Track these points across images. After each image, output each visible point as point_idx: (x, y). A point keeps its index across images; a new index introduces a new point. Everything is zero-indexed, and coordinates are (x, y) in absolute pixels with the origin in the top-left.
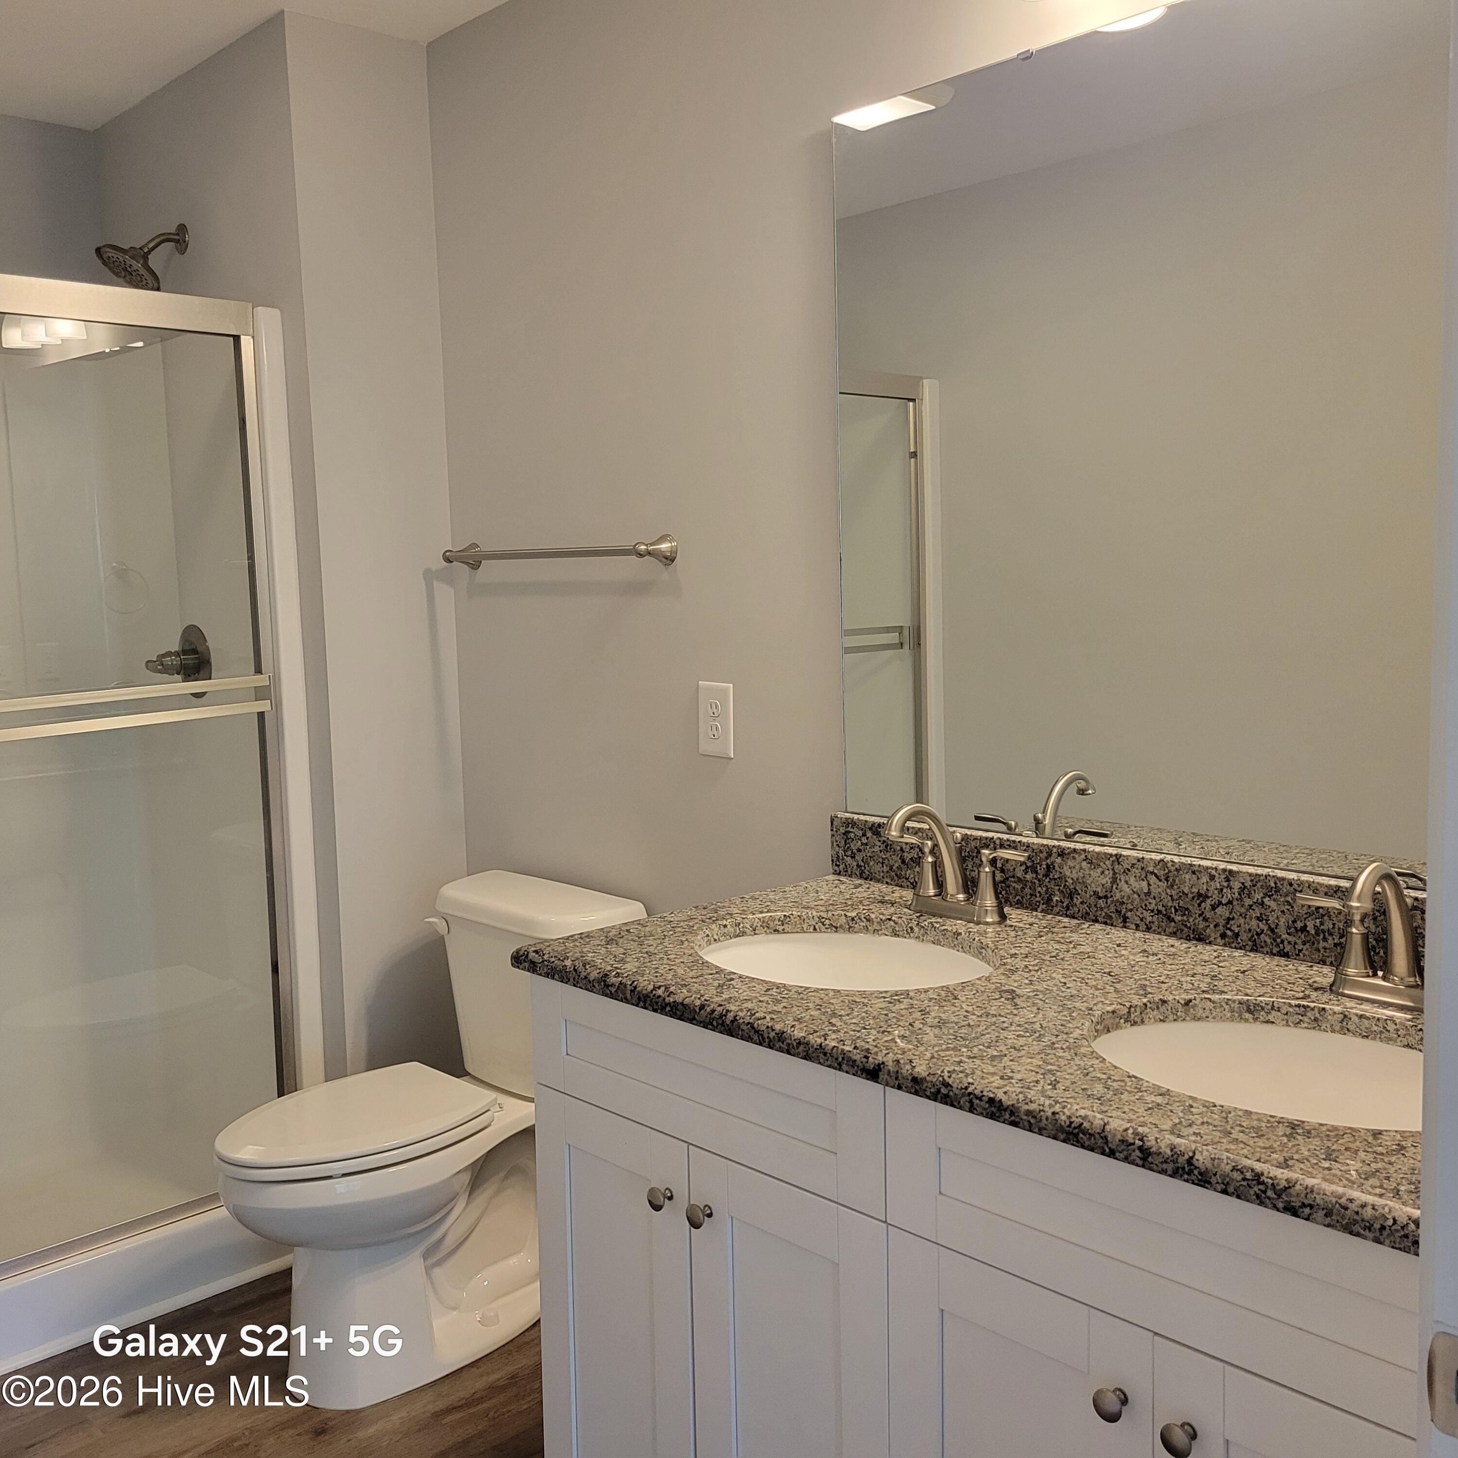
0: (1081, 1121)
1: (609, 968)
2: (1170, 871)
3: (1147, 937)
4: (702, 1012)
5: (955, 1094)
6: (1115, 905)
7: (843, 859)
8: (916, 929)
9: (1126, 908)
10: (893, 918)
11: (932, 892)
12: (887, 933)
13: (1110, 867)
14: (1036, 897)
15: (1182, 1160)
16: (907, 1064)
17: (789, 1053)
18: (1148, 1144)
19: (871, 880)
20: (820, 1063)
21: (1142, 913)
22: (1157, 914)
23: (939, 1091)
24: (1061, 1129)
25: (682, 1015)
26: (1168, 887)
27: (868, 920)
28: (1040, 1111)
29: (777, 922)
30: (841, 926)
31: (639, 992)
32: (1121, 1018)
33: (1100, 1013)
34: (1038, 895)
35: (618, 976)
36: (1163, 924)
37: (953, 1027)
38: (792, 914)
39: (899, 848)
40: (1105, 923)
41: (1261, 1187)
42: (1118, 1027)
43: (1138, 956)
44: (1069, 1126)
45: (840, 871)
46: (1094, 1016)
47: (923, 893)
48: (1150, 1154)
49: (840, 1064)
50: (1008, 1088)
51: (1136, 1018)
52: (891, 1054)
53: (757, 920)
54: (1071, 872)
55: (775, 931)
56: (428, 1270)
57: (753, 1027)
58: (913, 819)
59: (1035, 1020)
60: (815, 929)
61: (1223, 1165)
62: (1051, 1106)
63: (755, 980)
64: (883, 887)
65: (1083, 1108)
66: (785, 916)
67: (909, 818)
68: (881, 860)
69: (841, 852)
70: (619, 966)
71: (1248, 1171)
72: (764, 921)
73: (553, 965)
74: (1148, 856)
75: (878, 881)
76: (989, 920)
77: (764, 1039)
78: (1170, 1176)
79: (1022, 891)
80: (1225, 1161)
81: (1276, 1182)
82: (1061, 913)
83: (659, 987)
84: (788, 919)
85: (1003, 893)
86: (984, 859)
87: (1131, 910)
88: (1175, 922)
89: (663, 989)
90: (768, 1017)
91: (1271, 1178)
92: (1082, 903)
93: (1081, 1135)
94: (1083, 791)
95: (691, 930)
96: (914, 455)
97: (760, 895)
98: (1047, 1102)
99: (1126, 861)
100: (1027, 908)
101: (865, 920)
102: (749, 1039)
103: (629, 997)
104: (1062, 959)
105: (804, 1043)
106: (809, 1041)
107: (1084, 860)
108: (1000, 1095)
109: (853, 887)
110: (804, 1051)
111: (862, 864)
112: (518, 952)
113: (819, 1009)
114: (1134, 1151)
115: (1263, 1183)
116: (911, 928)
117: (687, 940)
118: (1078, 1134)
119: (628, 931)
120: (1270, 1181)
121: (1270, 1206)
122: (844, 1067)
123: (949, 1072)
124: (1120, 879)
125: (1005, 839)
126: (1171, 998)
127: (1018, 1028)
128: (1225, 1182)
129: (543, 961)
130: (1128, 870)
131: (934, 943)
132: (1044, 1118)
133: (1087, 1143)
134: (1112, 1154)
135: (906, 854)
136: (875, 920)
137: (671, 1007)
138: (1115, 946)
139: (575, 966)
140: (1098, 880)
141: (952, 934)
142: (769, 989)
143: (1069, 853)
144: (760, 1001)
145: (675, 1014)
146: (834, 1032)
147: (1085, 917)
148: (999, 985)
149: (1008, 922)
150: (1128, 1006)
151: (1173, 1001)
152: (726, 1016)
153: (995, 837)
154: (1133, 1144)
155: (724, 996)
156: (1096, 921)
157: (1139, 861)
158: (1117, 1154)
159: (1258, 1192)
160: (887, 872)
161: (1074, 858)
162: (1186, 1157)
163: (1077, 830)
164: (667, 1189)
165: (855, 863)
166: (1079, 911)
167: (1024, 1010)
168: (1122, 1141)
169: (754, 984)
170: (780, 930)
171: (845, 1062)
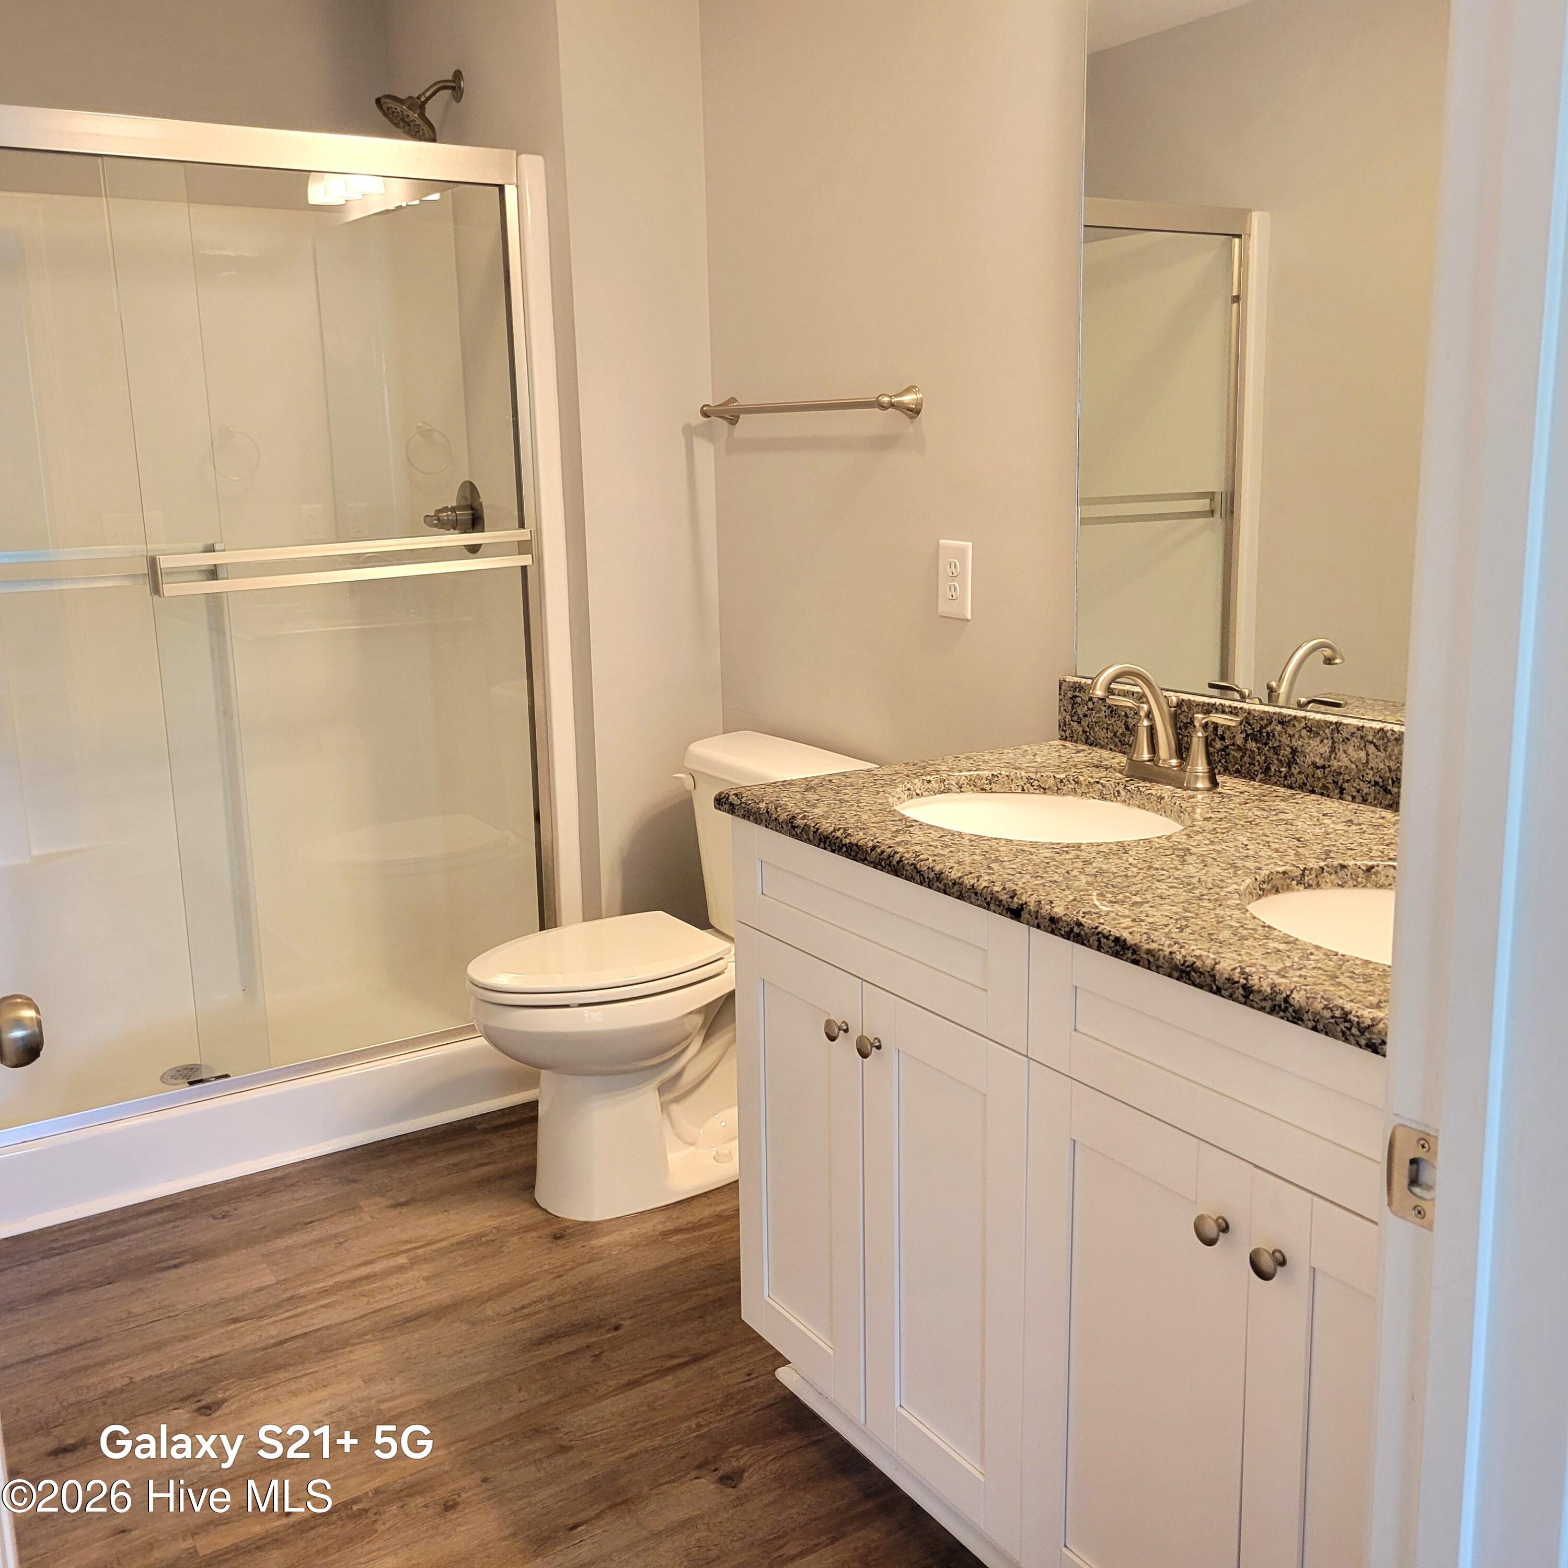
0: (1195, 960)
1: (798, 811)
2: (1389, 741)
3: (1361, 808)
4: (873, 852)
5: (1086, 934)
6: (1333, 776)
7: (1069, 724)
8: (1123, 793)
9: (1343, 779)
10: (1101, 781)
11: (1146, 756)
12: (1095, 796)
13: (1329, 735)
14: (1255, 766)
15: (1280, 998)
16: (1047, 904)
17: (945, 893)
18: (1251, 982)
19: (1096, 746)
20: (971, 903)
21: (1359, 785)
22: (1374, 786)
23: (1072, 930)
24: (1175, 967)
25: (856, 856)
26: (1386, 757)
27: (1077, 783)
28: (1160, 950)
29: (984, 781)
30: (1049, 788)
31: (821, 834)
32: (1293, 880)
33: (1267, 872)
34: (1257, 764)
35: (804, 819)
36: (1379, 796)
37: (1109, 877)
38: (1001, 774)
39: (1123, 713)
40: (1322, 794)
41: (1347, 1025)
42: (1289, 888)
43: (1340, 825)
44: (1183, 965)
45: (1066, 737)
46: (1259, 875)
47: (1137, 757)
48: (1252, 992)
49: (988, 904)
50: (1134, 929)
51: (1310, 882)
52: (1035, 895)
53: (963, 778)
54: (1291, 740)
55: (982, 789)
56: (664, 1107)
57: (915, 868)
58: (1118, 680)
59: (1196, 874)
60: (1023, 790)
61: (1316, 1003)
62: (1170, 946)
63: (934, 828)
64: (1105, 753)
65: (1200, 949)
66: (993, 775)
67: (1114, 680)
68: (1106, 726)
69: (1068, 718)
70: (808, 810)
71: (1337, 1010)
72: (970, 780)
73: (749, 807)
74: (1368, 724)
75: (1102, 747)
76: (1200, 785)
77: (924, 879)
78: (1269, 1013)
79: (1241, 760)
80: (1319, 1000)
81: (1361, 1020)
82: (1278, 783)
83: (839, 830)
84: (996, 779)
85: (1223, 761)
86: (1197, 724)
87: (1348, 781)
88: (1391, 794)
89: (842, 831)
90: (931, 859)
91: (1358, 1017)
92: (1299, 773)
93: (1193, 973)
94: (1329, 659)
95: (893, 784)
96: (1236, 299)
97: (975, 756)
98: (1168, 943)
99: (1345, 730)
100: (1245, 777)
101: (1073, 782)
102: (910, 879)
103: (811, 838)
104: (1256, 824)
105: (959, 883)
106: (963, 882)
107: (1304, 728)
108: (1125, 935)
109: (1074, 751)
110: (958, 891)
111: (1088, 730)
112: (720, 794)
113: (984, 855)
114: (1238, 989)
115: (1350, 1021)
116: (1118, 792)
117: (884, 791)
118: (1190, 972)
119: (830, 781)
120: (1356, 1019)
121: (1354, 1042)
122: (992, 906)
123: (1084, 913)
124: (1339, 749)
125: (1227, 705)
126: (1351, 863)
127: (1175, 881)
128: (1316, 1019)
129: (741, 804)
130: (1348, 739)
131: (1139, 807)
132: (1161, 957)
133: (1197, 981)
134: (1218, 992)
135: (1130, 720)
136: (1083, 782)
137: (847, 848)
138: (1321, 815)
139: (768, 808)
140: (1315, 750)
141: (1156, 798)
142: (943, 836)
143: (1289, 721)
144: (930, 846)
145: (850, 854)
146: (989, 874)
147: (1302, 787)
148: (1176, 843)
149: (1219, 789)
150: (1302, 868)
151: (1354, 867)
152: (893, 857)
153: (1217, 703)
154: (1238, 982)
155: (897, 840)
156: (1313, 792)
157: (1358, 729)
158: (1223, 992)
159: (1344, 1029)
160: (1111, 738)
161: (1294, 726)
162: (1284, 995)
163: (1310, 699)
164: (844, 1022)
165: (1081, 729)
166: (1296, 781)
167: (1190, 866)
168: (1228, 979)
169: (931, 831)
170: (988, 789)
171: (993, 901)
